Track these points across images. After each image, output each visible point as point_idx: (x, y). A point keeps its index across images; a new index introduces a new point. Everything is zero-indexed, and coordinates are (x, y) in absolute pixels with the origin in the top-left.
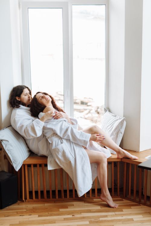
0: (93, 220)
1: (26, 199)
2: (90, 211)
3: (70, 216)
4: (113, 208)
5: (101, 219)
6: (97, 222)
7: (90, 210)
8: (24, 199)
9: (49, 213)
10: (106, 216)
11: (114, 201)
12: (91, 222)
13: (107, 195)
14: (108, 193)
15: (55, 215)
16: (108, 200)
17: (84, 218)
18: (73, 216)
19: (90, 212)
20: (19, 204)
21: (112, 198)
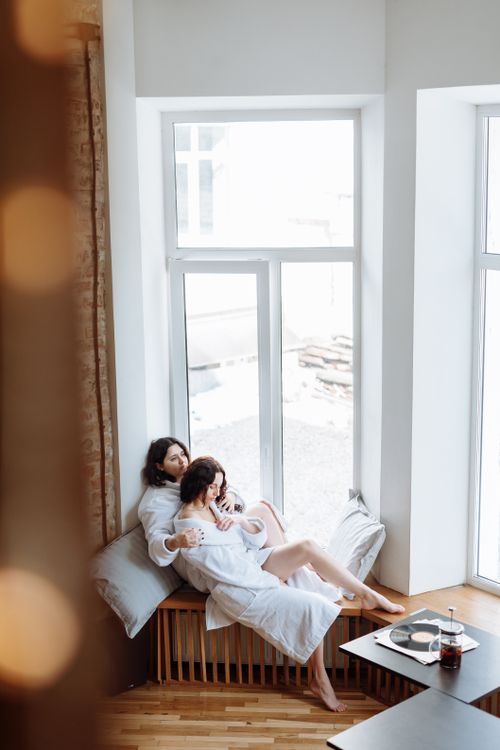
0: (284, 735)
1: (164, 678)
2: (286, 717)
3: (242, 724)
4: (332, 711)
5: (302, 736)
6: (289, 741)
7: (287, 714)
8: (159, 678)
9: (204, 713)
10: (313, 731)
11: (338, 698)
12: (277, 740)
13: (323, 683)
14: (324, 679)
15: (213, 718)
16: (324, 692)
17: (268, 730)
18: (248, 723)
19: (286, 719)
20: (148, 689)
21: (335, 691)
